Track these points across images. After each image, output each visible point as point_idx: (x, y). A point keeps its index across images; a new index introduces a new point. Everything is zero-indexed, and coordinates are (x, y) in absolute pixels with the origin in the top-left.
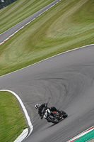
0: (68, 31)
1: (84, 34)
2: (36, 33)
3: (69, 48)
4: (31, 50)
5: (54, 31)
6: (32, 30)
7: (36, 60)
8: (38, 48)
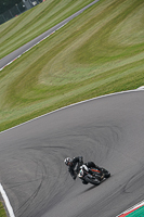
0: (70, 75)
1: (96, 78)
2: (22, 77)
3: (73, 100)
4: (14, 104)
5: (49, 75)
6: (16, 73)
7: (22, 120)
8: (25, 101)
